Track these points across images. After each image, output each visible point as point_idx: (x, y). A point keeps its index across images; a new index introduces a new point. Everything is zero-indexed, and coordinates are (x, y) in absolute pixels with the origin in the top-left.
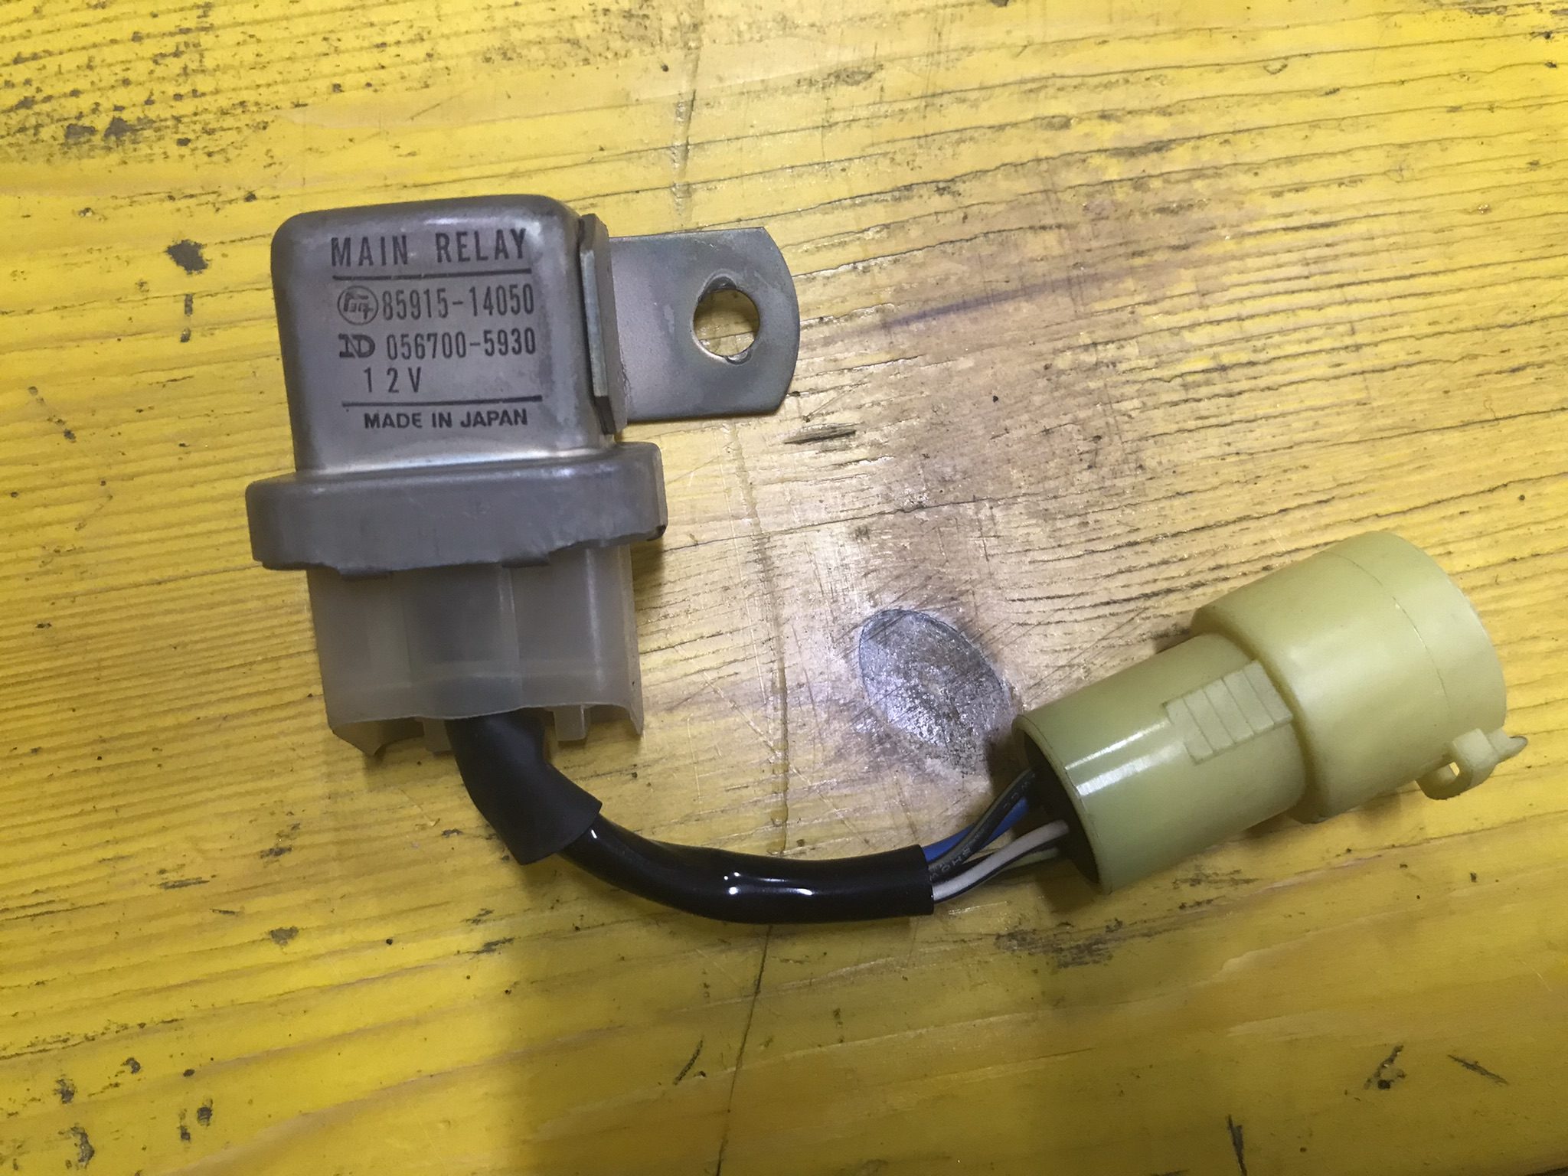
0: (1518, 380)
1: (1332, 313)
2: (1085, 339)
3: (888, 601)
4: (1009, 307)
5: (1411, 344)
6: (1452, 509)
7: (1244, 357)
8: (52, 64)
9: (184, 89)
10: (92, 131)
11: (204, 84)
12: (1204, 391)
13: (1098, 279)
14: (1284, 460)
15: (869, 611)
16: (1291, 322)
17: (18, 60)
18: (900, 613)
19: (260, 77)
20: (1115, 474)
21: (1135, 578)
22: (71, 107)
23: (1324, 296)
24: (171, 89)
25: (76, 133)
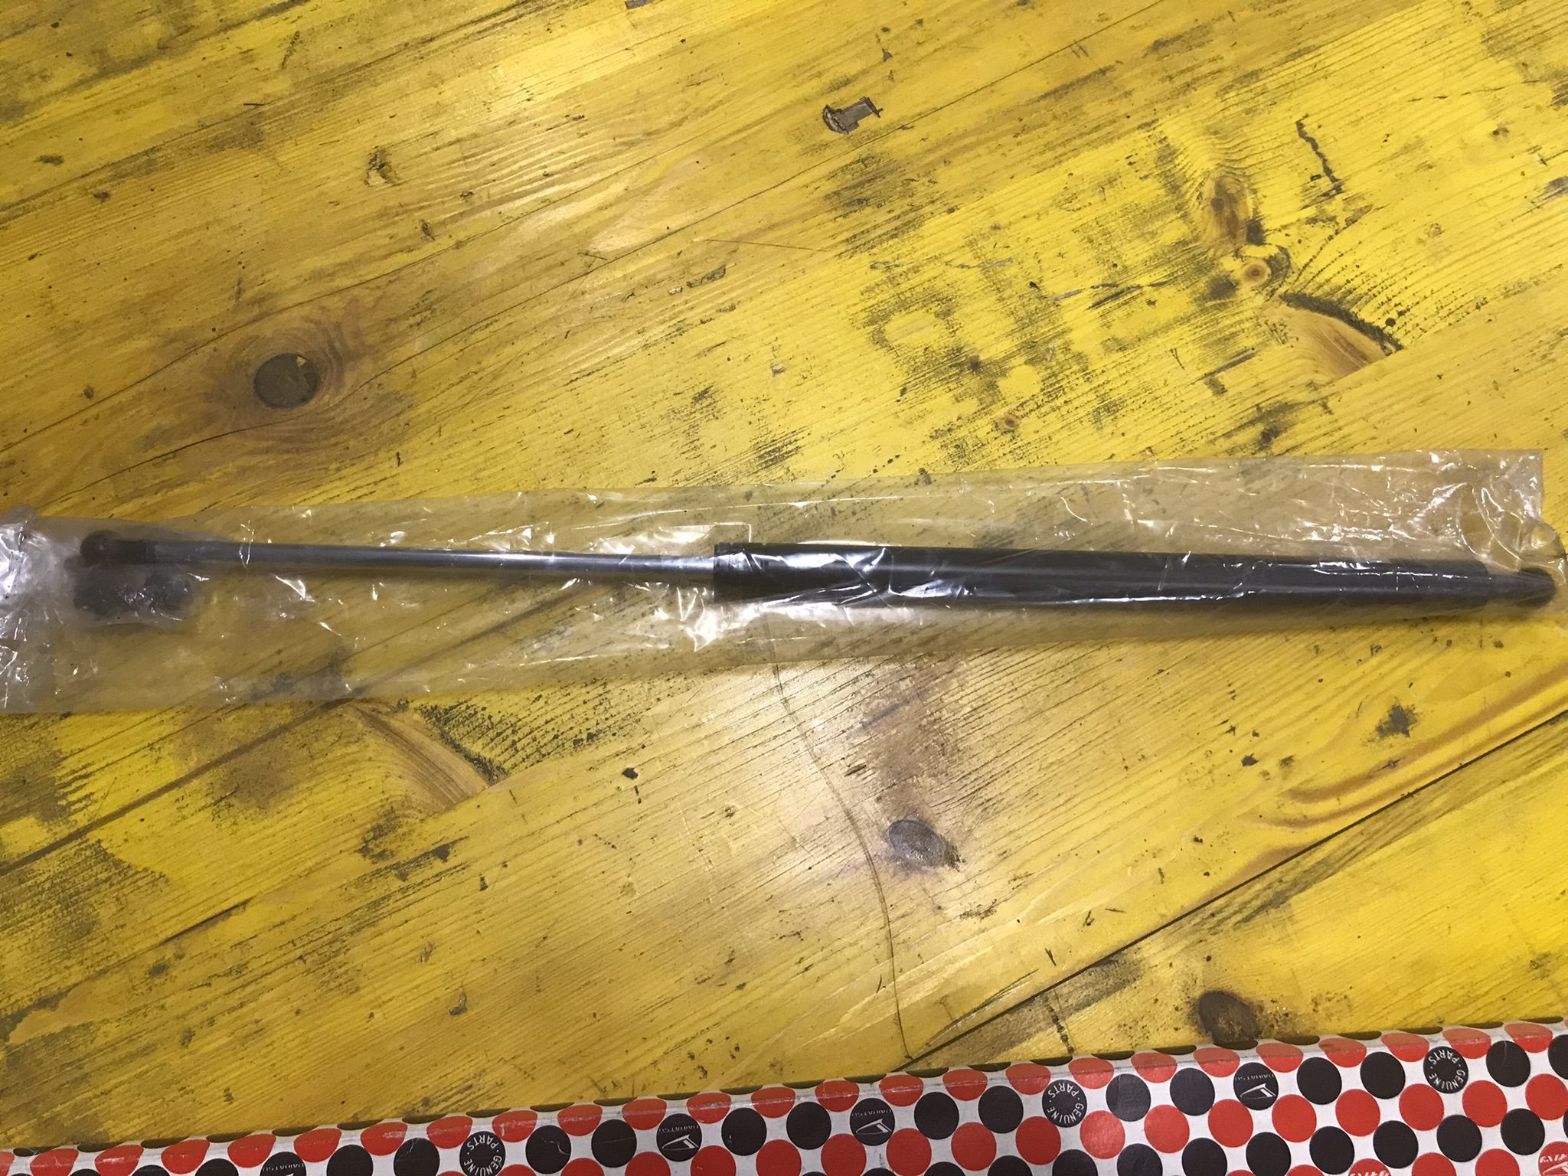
0: (1069, 685)
1: (1005, 680)
2: (928, 713)
3: (894, 819)
4: (901, 708)
5: (1032, 683)
6: (1060, 735)
7: (981, 704)
8: (559, 720)
9: (608, 716)
10: (582, 740)
11: (613, 712)
12: (971, 719)
13: (926, 691)
14: (1003, 734)
15: (889, 824)
16: (992, 687)
17: (547, 722)
18: (899, 822)
19: (631, 704)
20: (952, 756)
21: (968, 787)
22: (571, 734)
23: (1001, 674)
24: (603, 717)
25: (577, 742)
